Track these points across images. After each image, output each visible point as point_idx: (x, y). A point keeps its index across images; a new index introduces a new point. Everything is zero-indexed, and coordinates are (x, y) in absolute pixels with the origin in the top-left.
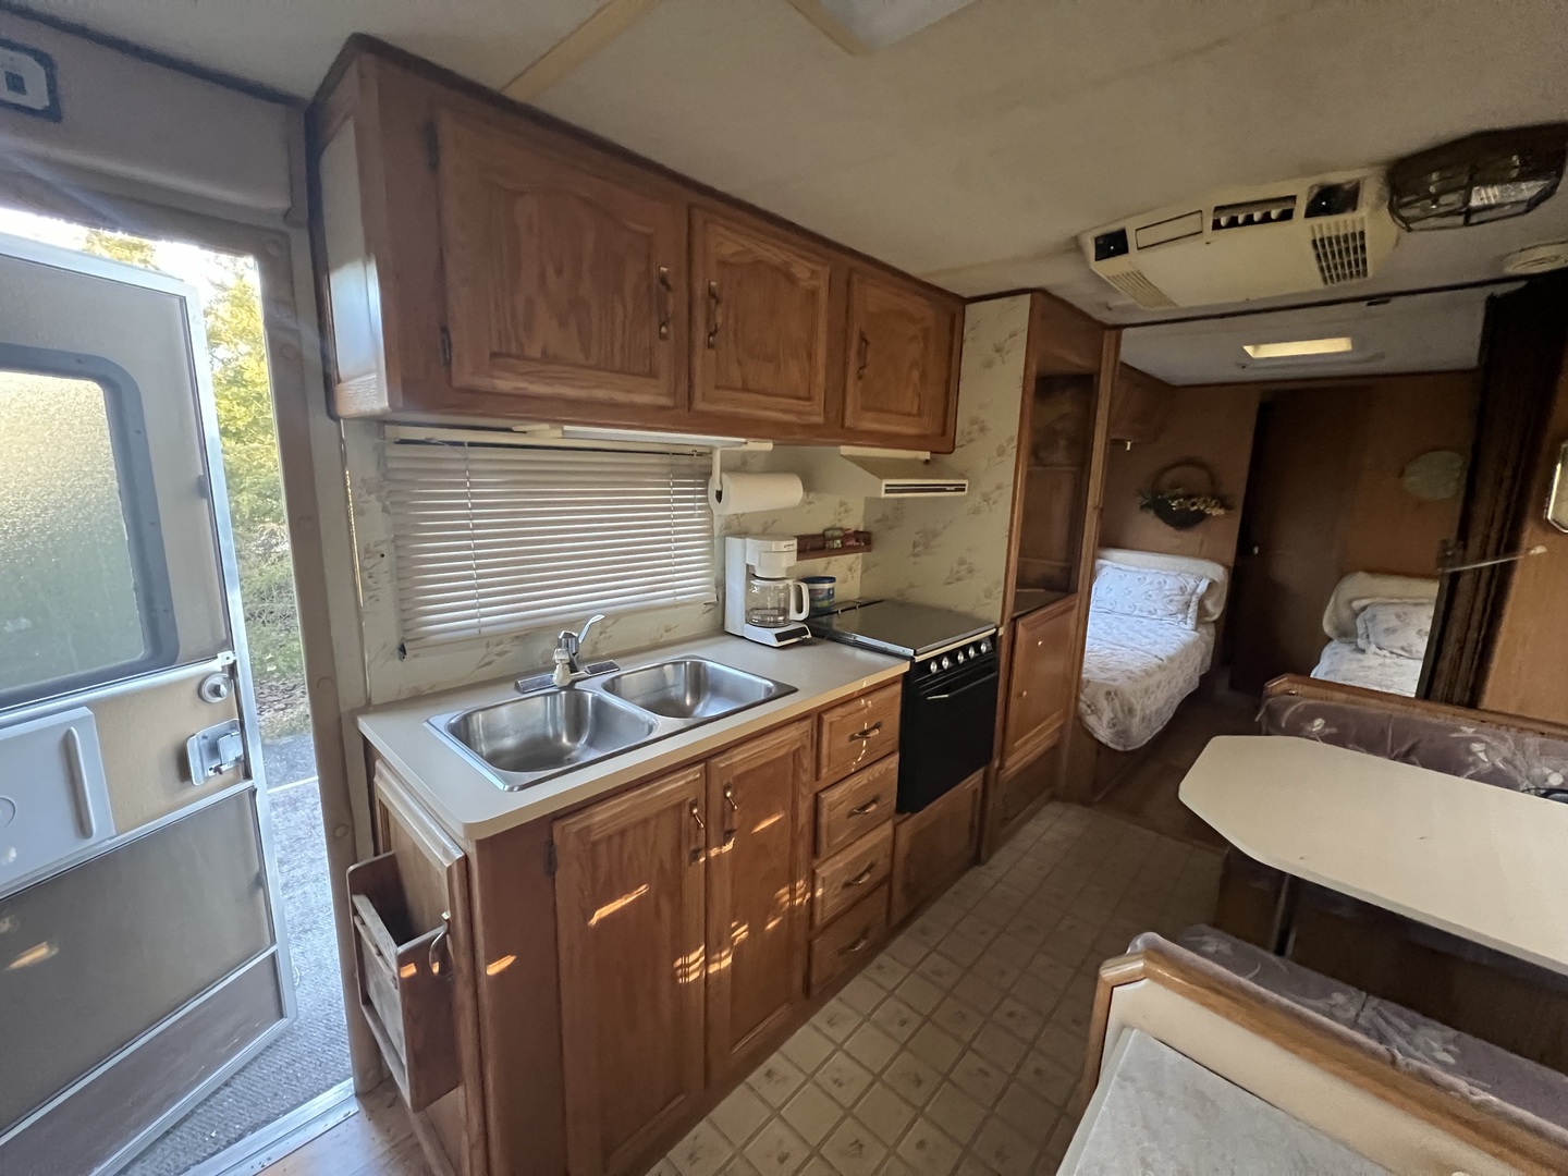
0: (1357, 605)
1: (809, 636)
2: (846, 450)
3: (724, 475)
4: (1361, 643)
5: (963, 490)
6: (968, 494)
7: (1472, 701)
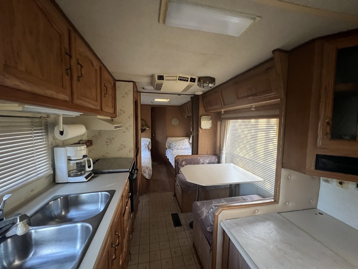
0: (170, 142)
1: (93, 175)
2: (99, 117)
3: (64, 125)
4: (172, 148)
5: (122, 127)
6: (123, 128)
7: (197, 154)
